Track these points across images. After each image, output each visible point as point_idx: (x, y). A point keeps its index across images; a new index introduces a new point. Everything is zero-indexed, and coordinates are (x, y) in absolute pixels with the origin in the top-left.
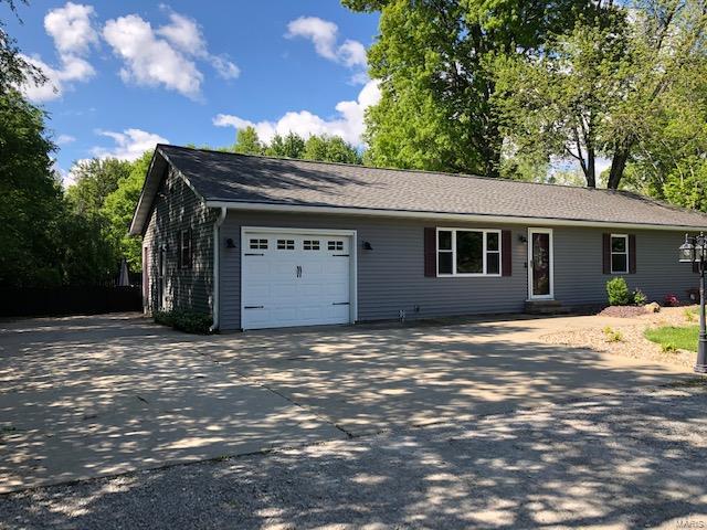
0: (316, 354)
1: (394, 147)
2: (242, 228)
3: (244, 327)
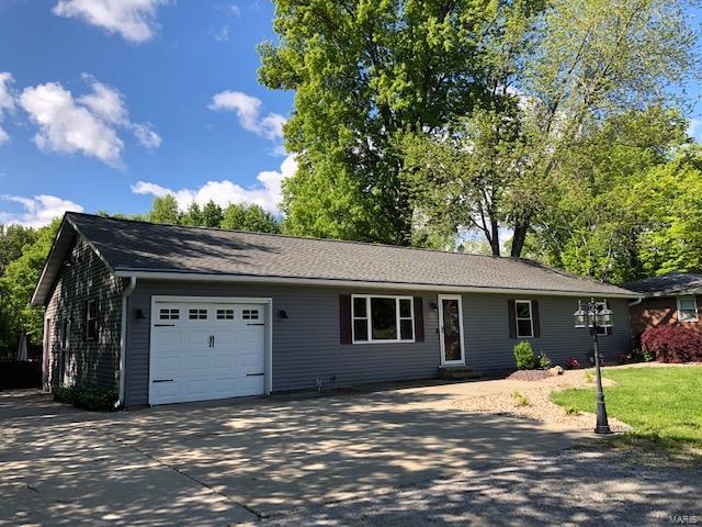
1: (310, 217)
2: (153, 297)
3: (151, 402)
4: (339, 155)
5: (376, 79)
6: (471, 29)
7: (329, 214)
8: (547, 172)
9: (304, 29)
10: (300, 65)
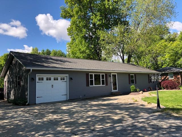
0: (62, 109)
1: (75, 53)
2: (36, 74)
3: (37, 103)
4: (83, 36)
5: (92, 16)
6: (117, 3)
7: (80, 52)
8: (137, 41)
9: (73, 3)
10: (72, 12)
